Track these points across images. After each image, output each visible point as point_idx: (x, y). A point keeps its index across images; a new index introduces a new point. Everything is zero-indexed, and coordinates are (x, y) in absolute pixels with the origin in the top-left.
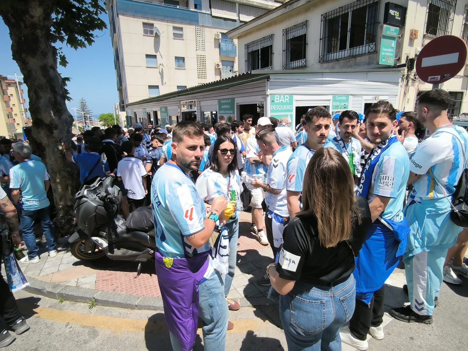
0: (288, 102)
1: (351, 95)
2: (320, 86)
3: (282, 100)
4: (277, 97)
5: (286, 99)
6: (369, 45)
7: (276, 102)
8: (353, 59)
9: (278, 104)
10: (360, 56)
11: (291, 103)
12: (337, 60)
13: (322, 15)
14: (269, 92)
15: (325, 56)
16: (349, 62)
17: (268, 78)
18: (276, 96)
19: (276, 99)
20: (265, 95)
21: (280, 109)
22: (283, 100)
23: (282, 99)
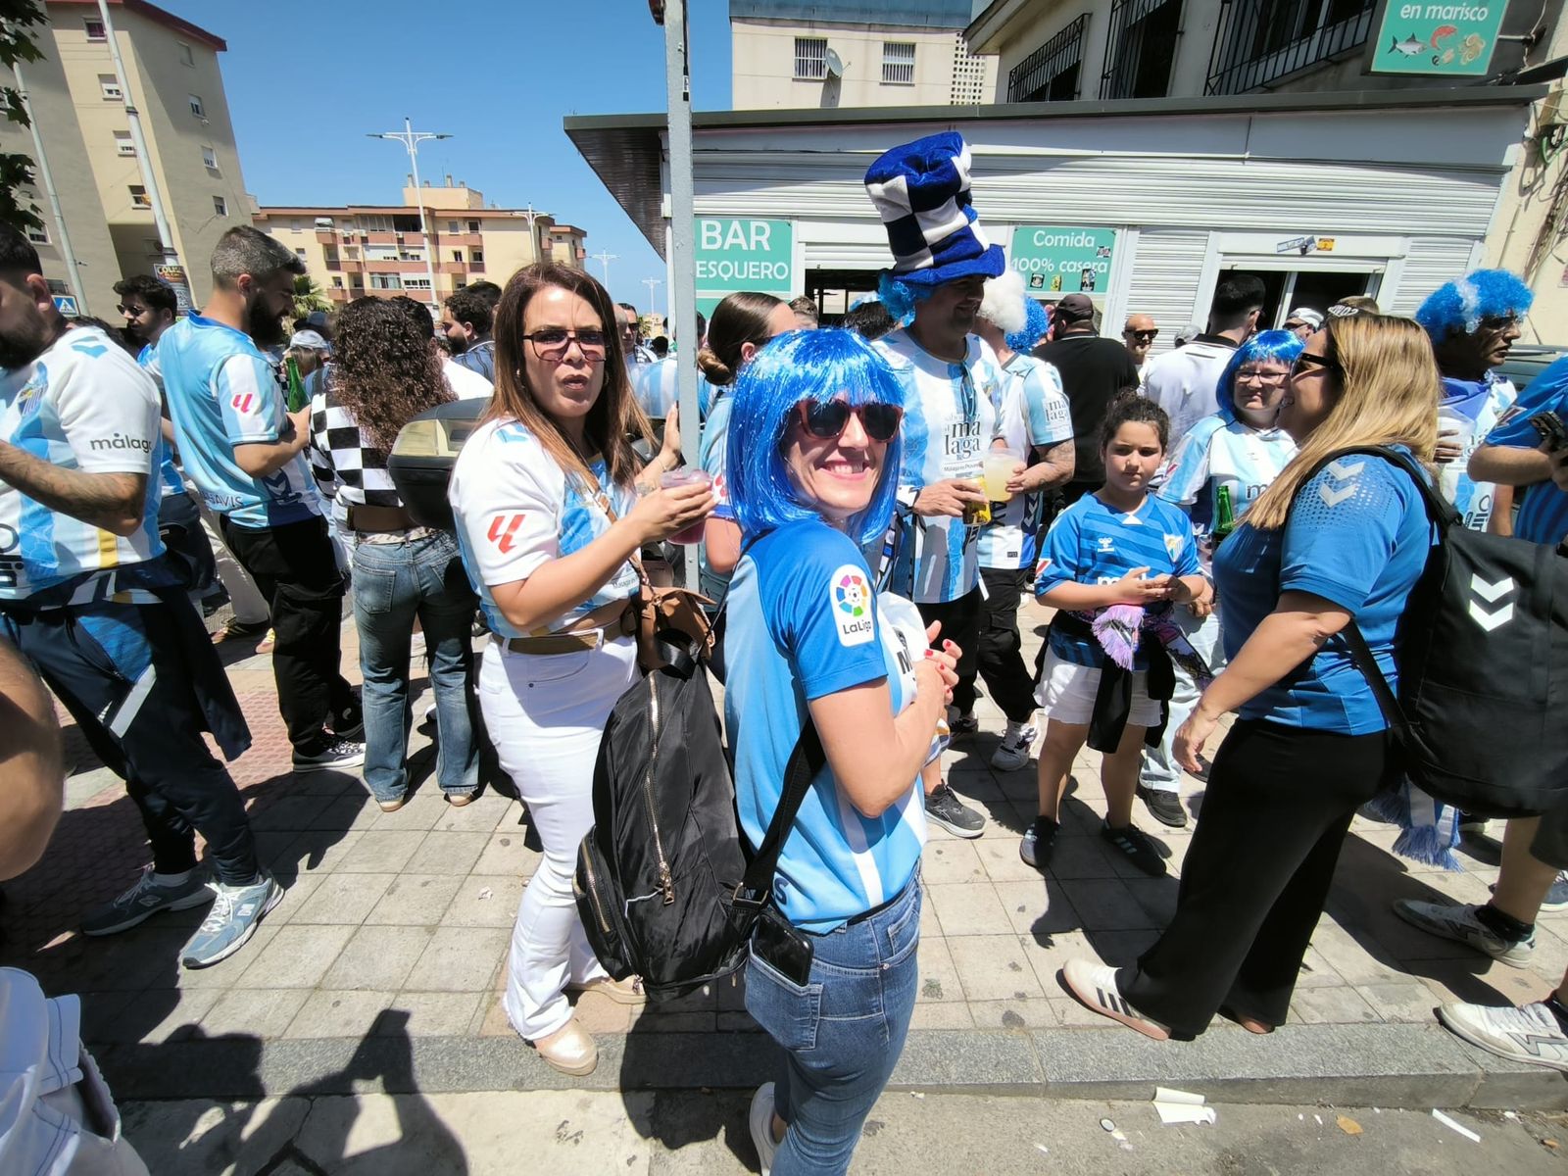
0: (767, 247)
1: (1132, 227)
3: (735, 241)
4: (711, 228)
5: (754, 238)
7: (705, 246)
8: (1332, 72)
9: (719, 255)
11: (781, 250)
12: (1268, 86)
14: (671, 205)
16: (1313, 88)
18: (706, 223)
19: (705, 234)
21: (726, 277)
22: (741, 240)
23: (735, 236)
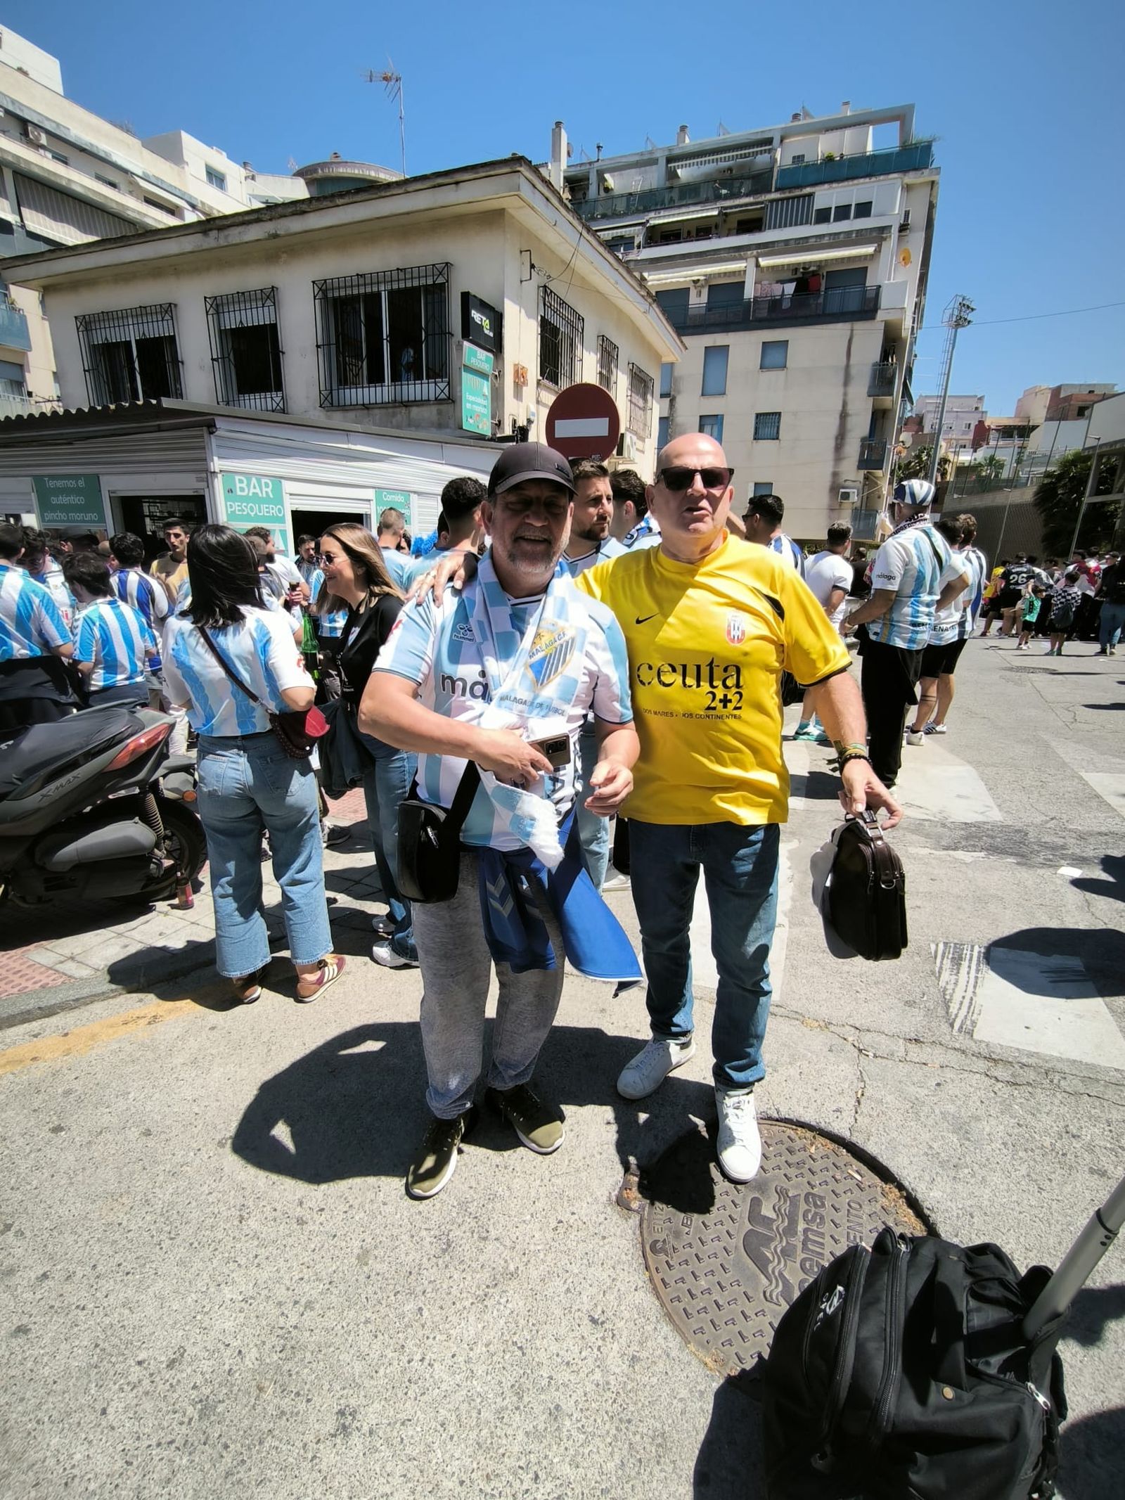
0: (271, 496)
1: (415, 492)
2: (344, 463)
3: (255, 491)
4: (241, 481)
5: (264, 489)
6: (435, 383)
7: (239, 493)
8: (404, 410)
9: (246, 499)
10: (417, 406)
11: (279, 500)
12: (366, 407)
13: (314, 282)
14: (217, 464)
15: (335, 393)
16: (394, 415)
17: (211, 427)
18: (237, 478)
19: (238, 485)
20: (207, 471)
21: (252, 514)
22: (258, 490)
23: (255, 488)
